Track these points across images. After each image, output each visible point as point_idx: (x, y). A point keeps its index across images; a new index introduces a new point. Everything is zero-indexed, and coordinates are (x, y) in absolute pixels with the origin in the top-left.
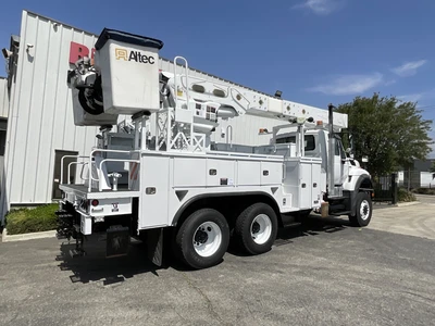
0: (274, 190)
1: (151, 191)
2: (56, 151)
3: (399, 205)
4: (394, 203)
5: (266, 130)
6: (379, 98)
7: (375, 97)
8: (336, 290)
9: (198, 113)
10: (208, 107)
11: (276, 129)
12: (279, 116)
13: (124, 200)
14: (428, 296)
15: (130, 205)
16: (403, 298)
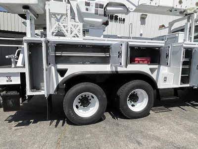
5: (163, 26)
9: (87, 9)
10: (96, 4)
11: (171, 24)
12: (171, 10)
13: (15, 74)
15: (19, 78)
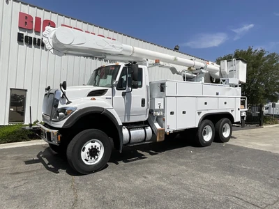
2: (11, 89)
3: (264, 127)
4: (260, 125)
6: (253, 50)
7: (250, 50)
8: (178, 193)
14: (248, 200)
16: (228, 200)
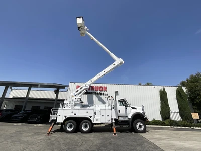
0: (91, 117)
1: (59, 116)
15: (56, 118)
